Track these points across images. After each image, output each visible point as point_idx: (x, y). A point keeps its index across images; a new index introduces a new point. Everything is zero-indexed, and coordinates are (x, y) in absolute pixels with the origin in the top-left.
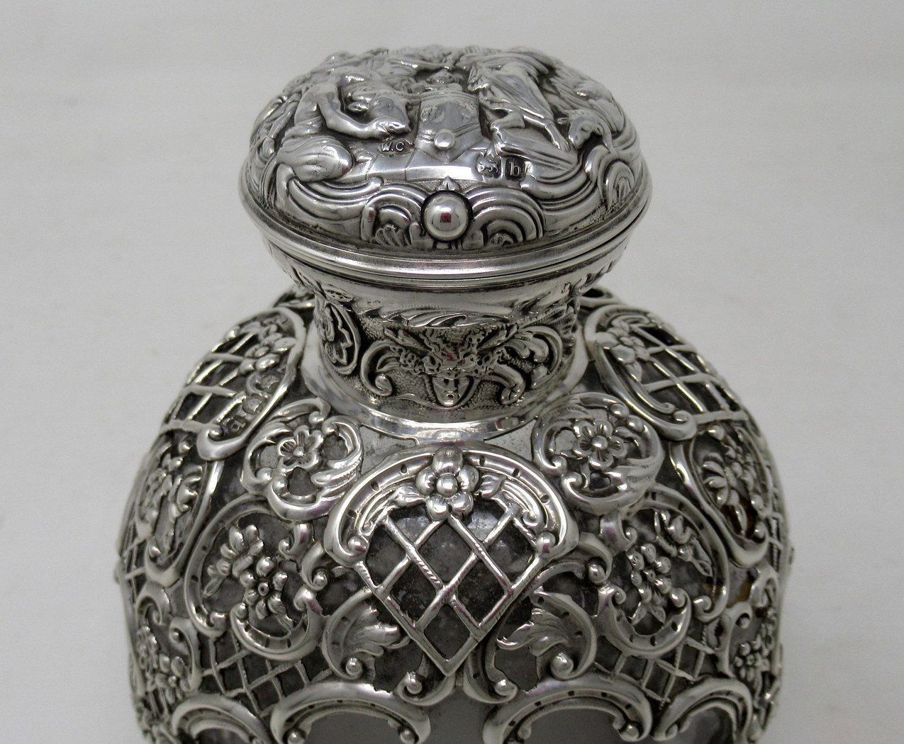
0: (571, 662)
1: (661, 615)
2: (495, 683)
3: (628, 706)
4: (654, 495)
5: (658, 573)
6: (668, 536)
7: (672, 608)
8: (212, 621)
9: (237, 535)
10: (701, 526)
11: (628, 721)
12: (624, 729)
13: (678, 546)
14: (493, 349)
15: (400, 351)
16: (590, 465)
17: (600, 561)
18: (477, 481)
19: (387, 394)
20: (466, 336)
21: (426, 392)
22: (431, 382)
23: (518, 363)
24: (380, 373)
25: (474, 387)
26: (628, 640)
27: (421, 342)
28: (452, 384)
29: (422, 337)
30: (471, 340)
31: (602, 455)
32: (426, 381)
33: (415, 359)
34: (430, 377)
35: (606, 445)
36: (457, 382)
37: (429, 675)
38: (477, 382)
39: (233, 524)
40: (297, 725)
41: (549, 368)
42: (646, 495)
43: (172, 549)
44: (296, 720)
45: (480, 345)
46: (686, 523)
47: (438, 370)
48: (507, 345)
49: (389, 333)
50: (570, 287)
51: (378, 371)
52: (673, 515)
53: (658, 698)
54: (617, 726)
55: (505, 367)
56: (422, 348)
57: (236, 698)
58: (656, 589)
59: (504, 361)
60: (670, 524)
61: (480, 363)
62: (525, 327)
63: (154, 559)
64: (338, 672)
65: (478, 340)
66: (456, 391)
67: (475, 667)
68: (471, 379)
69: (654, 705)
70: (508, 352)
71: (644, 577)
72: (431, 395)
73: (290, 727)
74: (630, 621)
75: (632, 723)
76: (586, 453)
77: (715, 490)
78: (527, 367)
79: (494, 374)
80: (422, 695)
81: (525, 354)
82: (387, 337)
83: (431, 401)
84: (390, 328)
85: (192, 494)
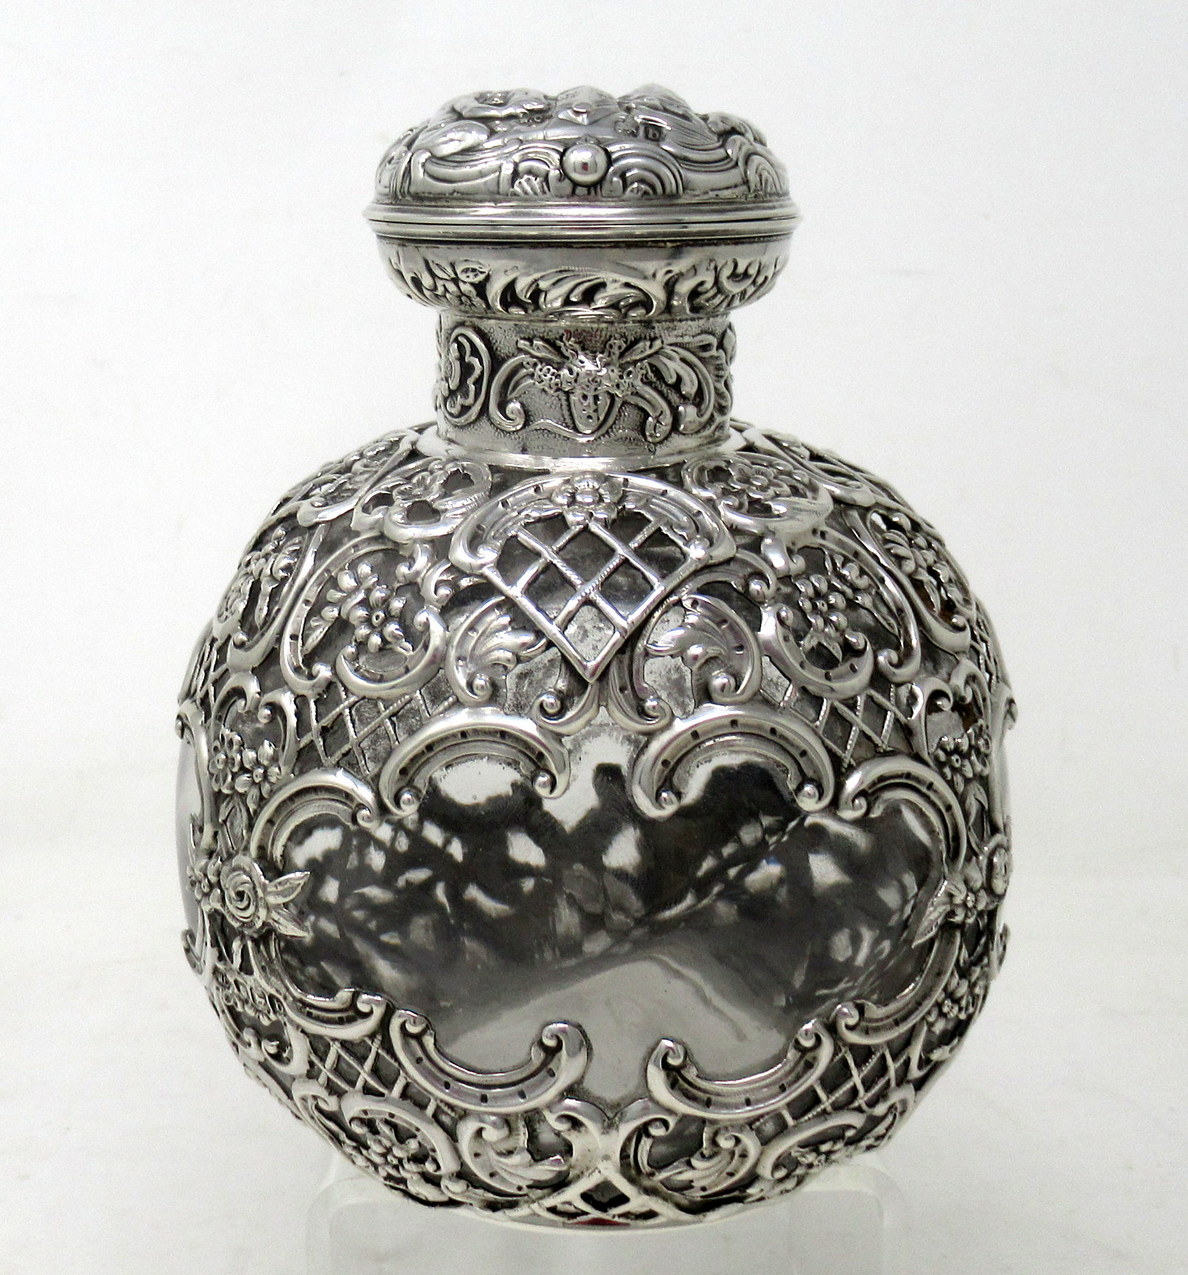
0: (732, 681)
1: (837, 651)
2: (644, 701)
3: (804, 753)
4: (823, 535)
5: (831, 607)
6: (842, 578)
7: (850, 650)
8: (314, 673)
9: (347, 581)
10: (882, 581)
11: (805, 779)
12: (799, 788)
13: (856, 590)
14: (635, 363)
15: (535, 365)
16: (749, 496)
17: (761, 575)
18: (620, 496)
19: (519, 427)
20: (606, 342)
21: (563, 416)
22: (568, 400)
23: (665, 389)
24: (511, 401)
25: (616, 410)
26: (798, 667)
27: (558, 349)
28: (590, 400)
29: (558, 343)
30: (611, 346)
31: (763, 489)
32: (564, 398)
33: (552, 370)
34: (568, 394)
35: (766, 482)
36: (596, 398)
37: (568, 690)
38: (618, 403)
39: (342, 569)
40: (411, 780)
41: (699, 410)
42: (814, 532)
43: (265, 622)
44: (411, 772)
45: (622, 355)
46: (862, 572)
47: (576, 381)
48: (653, 361)
49: (523, 344)
50: (716, 268)
51: (509, 397)
52: (846, 561)
53: (839, 752)
54: (792, 786)
55: (648, 389)
56: (557, 359)
57: (338, 765)
58: (827, 622)
59: (649, 383)
60: (843, 565)
61: (621, 377)
62: (671, 345)
63: (241, 646)
64: (466, 695)
65: (620, 347)
66: (596, 411)
67: (621, 678)
68: (612, 397)
69: (836, 761)
70: (652, 371)
71: (815, 606)
72: (568, 420)
73: (403, 783)
74: (799, 645)
75: (811, 781)
76: (745, 486)
77: (899, 559)
78: (674, 398)
79: (637, 394)
80: (561, 713)
81: (672, 380)
82: (520, 350)
83: (567, 426)
84: (524, 339)
85: (292, 562)
